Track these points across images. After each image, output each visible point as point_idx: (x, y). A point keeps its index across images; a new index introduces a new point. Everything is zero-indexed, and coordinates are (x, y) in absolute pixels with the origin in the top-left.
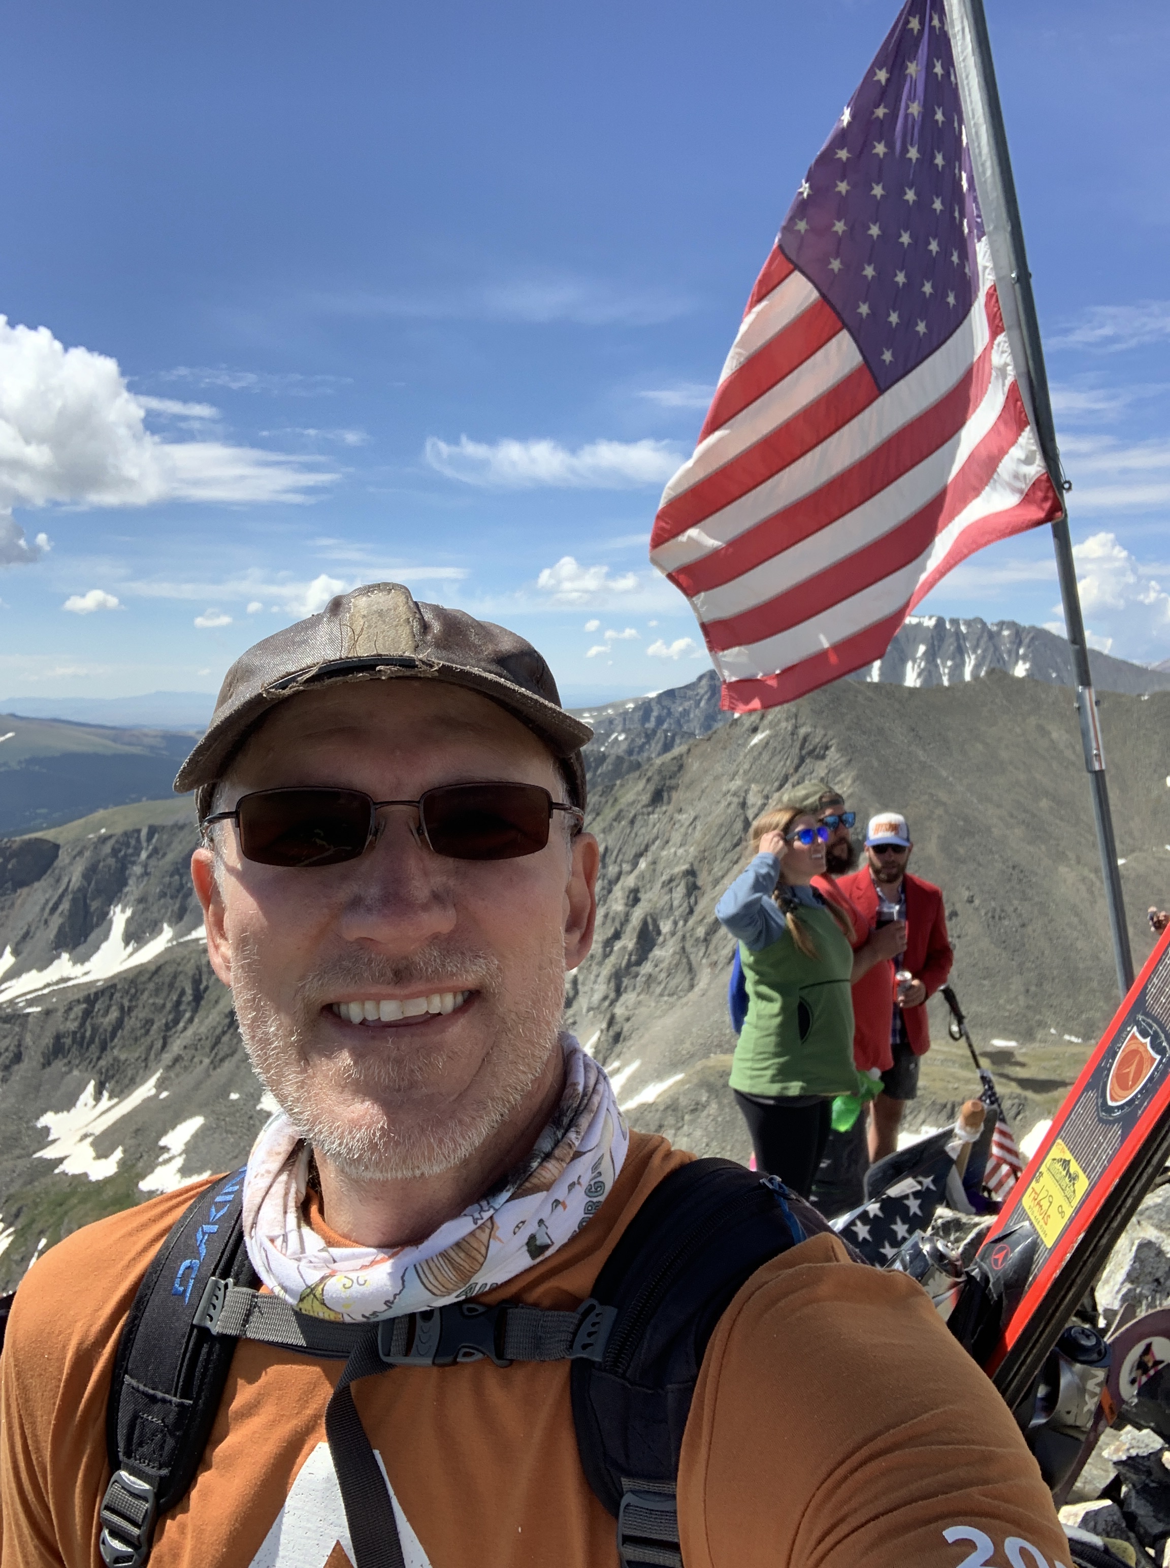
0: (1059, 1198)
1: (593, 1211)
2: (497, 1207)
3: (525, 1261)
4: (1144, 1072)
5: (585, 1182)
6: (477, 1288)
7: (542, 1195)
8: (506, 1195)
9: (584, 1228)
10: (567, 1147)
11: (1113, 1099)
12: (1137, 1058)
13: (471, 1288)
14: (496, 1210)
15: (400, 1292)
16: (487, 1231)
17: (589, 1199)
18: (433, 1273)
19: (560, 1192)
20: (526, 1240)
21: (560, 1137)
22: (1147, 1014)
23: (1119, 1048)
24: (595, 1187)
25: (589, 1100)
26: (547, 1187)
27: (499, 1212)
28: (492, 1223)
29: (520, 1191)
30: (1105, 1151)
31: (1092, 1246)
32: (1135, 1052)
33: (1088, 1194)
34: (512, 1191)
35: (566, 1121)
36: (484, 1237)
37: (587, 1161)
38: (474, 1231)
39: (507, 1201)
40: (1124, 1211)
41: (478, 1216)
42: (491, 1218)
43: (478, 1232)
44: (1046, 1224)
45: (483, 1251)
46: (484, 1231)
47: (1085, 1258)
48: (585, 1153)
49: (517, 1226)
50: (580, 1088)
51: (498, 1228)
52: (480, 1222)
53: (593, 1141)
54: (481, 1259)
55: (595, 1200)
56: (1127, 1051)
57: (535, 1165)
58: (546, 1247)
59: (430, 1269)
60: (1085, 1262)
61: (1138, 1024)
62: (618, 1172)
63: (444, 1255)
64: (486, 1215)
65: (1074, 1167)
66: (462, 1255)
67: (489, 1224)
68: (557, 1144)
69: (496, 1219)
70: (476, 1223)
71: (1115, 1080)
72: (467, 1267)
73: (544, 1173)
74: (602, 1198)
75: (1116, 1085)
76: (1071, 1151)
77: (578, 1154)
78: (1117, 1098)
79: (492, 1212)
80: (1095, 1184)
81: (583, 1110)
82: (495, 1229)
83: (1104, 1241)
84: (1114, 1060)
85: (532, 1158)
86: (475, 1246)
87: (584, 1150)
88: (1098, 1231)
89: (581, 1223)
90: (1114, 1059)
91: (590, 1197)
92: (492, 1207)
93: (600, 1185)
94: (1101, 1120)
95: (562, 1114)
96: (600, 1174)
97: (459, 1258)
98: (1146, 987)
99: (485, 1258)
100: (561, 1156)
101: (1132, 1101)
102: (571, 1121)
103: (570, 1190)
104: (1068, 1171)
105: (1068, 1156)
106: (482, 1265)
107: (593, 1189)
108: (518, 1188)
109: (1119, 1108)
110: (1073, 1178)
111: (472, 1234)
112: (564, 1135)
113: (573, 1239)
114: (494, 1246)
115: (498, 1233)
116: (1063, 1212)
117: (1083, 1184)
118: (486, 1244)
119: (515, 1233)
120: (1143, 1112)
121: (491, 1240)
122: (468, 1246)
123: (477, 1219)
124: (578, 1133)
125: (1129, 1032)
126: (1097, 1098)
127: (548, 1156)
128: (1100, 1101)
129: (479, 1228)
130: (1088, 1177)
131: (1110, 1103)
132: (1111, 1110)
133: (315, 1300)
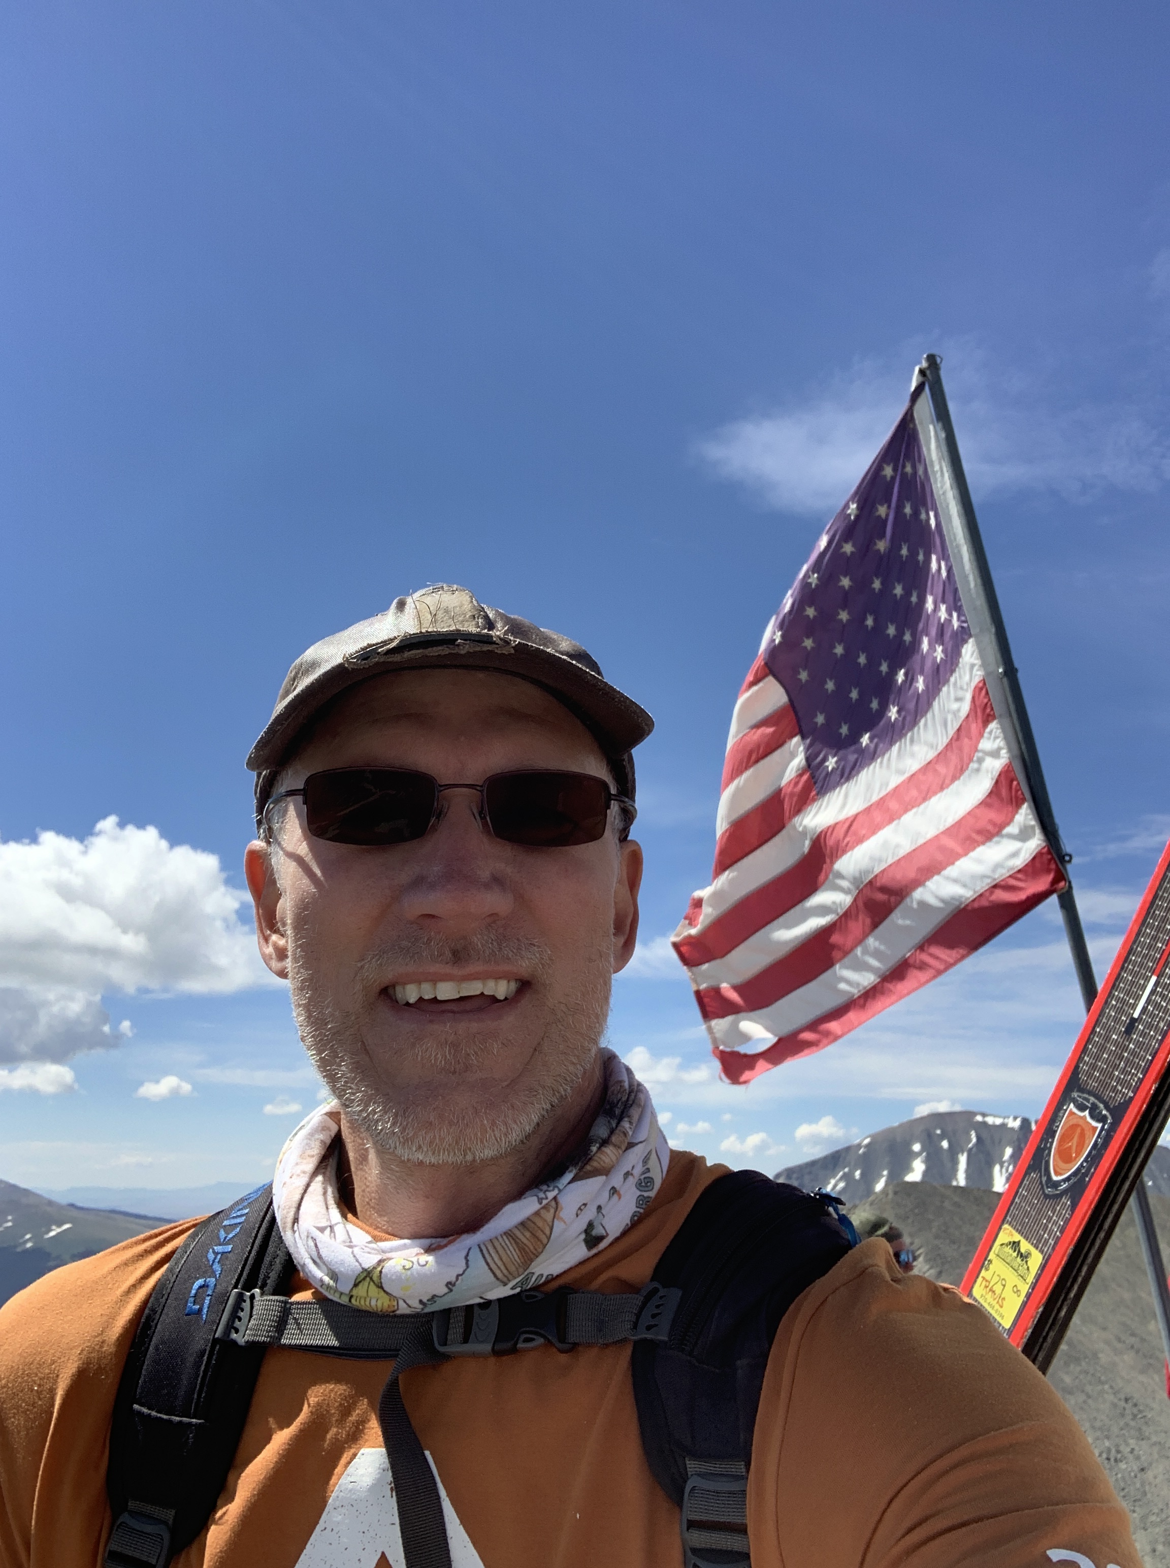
0: (1012, 1279)
1: (644, 1206)
2: (561, 1187)
3: (580, 1252)
4: (1087, 1142)
5: (637, 1171)
6: (533, 1279)
7: (601, 1179)
8: (568, 1176)
9: (636, 1222)
10: (622, 1135)
11: (1057, 1174)
12: (1079, 1131)
13: (527, 1279)
14: (560, 1191)
15: (464, 1271)
16: (552, 1211)
17: (639, 1193)
18: (497, 1252)
19: (616, 1180)
20: (584, 1226)
21: (614, 1126)
22: (1081, 1090)
23: (1058, 1127)
24: (645, 1183)
25: (635, 1096)
26: (605, 1171)
27: (562, 1193)
28: (557, 1203)
29: (582, 1173)
30: (1055, 1223)
31: (1050, 1321)
32: (1074, 1127)
33: (1043, 1267)
34: (574, 1171)
35: (617, 1112)
36: (548, 1216)
37: (636, 1154)
38: (539, 1210)
39: (569, 1183)
40: (1080, 1279)
41: (543, 1196)
42: (555, 1198)
43: (543, 1212)
44: (1001, 1307)
45: (547, 1232)
46: (548, 1211)
47: (1044, 1334)
48: (637, 1144)
49: (580, 1209)
50: (626, 1085)
51: (562, 1209)
52: (545, 1202)
53: (642, 1135)
54: (545, 1241)
55: (646, 1194)
56: (1068, 1125)
57: (594, 1149)
58: (600, 1238)
59: (495, 1248)
60: (1045, 1338)
61: (1074, 1101)
62: (665, 1169)
63: (508, 1234)
64: (551, 1195)
65: (1025, 1246)
66: (528, 1234)
67: (553, 1203)
68: (612, 1132)
69: (560, 1199)
70: (541, 1203)
71: (1057, 1156)
72: (532, 1248)
73: (603, 1158)
74: (652, 1194)
75: (1058, 1160)
76: (1020, 1232)
77: (631, 1145)
78: (1062, 1172)
79: (556, 1191)
80: (1050, 1256)
81: (631, 1105)
82: (559, 1209)
83: (1063, 1313)
84: (1053, 1140)
85: (591, 1142)
86: (540, 1224)
87: (636, 1141)
88: (1056, 1303)
89: (633, 1216)
90: (1053, 1137)
91: (641, 1191)
92: (557, 1187)
93: (650, 1180)
94: (1047, 1196)
95: (613, 1106)
96: (648, 1170)
97: (524, 1237)
98: (1077, 1067)
99: (549, 1238)
100: (618, 1144)
101: (1078, 1170)
102: (623, 1112)
103: (625, 1179)
104: (1019, 1251)
105: (1017, 1237)
106: (545, 1246)
107: (643, 1184)
108: (581, 1169)
109: (1064, 1181)
110: (1024, 1257)
111: (537, 1213)
112: (618, 1124)
113: (625, 1233)
114: (558, 1226)
115: (563, 1214)
116: (1018, 1291)
117: (1036, 1259)
118: (551, 1224)
119: (577, 1216)
120: (1090, 1179)
121: (555, 1220)
122: (533, 1225)
123: (542, 1199)
124: (631, 1123)
125: (1066, 1110)
126: (1041, 1177)
127: (605, 1142)
128: (1044, 1179)
129: (543, 1208)
130: (1041, 1251)
131: (1055, 1178)
132: (1056, 1185)
133: (372, 1283)
